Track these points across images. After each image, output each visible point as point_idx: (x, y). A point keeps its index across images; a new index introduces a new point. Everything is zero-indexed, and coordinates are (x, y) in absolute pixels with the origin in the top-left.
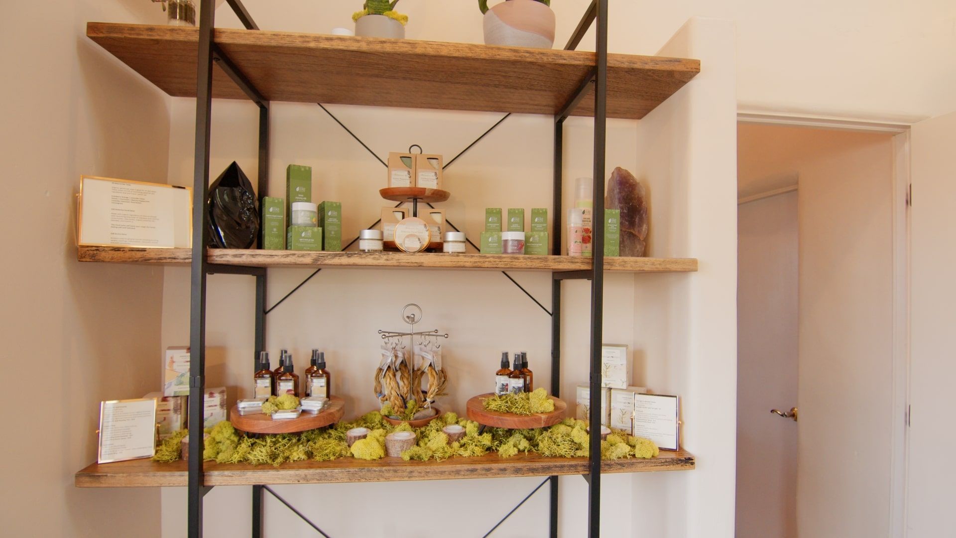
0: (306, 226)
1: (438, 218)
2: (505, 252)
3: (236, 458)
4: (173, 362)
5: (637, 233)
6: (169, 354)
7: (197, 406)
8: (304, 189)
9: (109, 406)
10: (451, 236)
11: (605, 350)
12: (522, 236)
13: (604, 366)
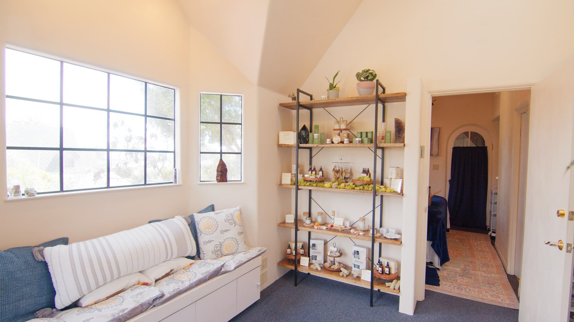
0: (317, 139)
3: (304, 184)
5: (400, 136)
6: (293, 165)
7: (297, 176)
8: (317, 130)
9: (283, 174)
10: (346, 140)
11: (391, 169)
12: (360, 139)
13: (390, 173)
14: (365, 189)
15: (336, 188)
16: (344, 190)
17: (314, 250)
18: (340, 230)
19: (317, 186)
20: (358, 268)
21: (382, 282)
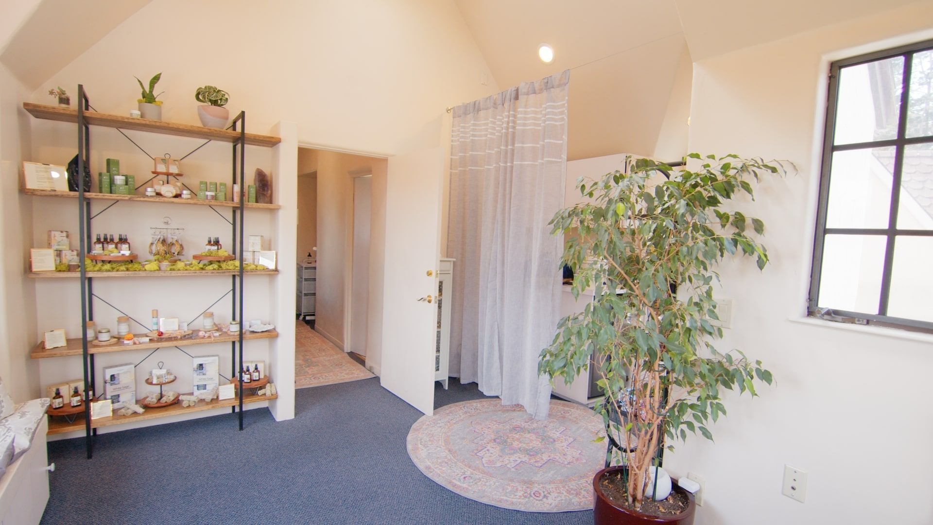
0: (120, 185)
1: (179, 184)
2: (207, 199)
4: (55, 236)
5: (265, 193)
6: (53, 233)
8: (116, 169)
9: (34, 251)
10: (185, 192)
11: (252, 237)
12: (213, 194)
13: (252, 243)
14: (224, 269)
15: (171, 270)
16: (186, 272)
17: (114, 387)
18: (179, 337)
19: (128, 270)
20: (204, 389)
21: (253, 392)
